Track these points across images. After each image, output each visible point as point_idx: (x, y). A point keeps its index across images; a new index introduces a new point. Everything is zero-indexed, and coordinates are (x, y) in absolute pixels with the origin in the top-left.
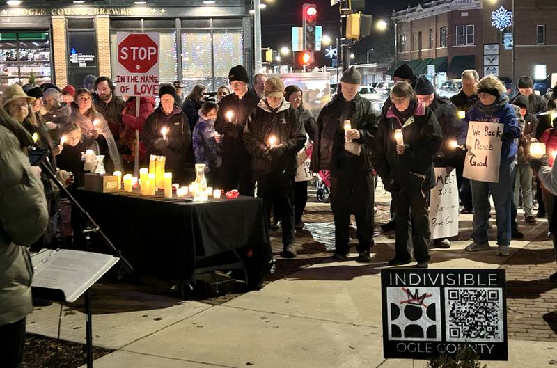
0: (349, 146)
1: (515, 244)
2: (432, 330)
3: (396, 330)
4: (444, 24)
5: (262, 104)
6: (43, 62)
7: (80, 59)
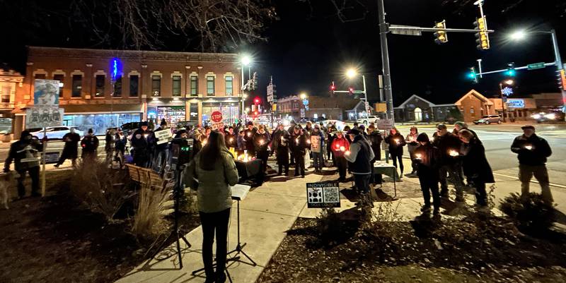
0: (282, 144)
1: (324, 169)
2: (320, 200)
3: (311, 200)
4: (290, 104)
5: (258, 132)
6: (182, 114)
7: (194, 114)
